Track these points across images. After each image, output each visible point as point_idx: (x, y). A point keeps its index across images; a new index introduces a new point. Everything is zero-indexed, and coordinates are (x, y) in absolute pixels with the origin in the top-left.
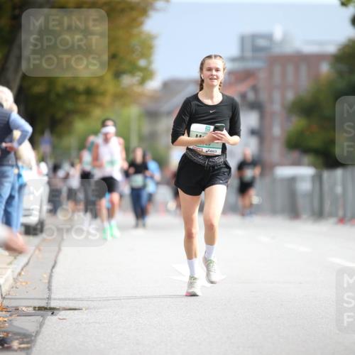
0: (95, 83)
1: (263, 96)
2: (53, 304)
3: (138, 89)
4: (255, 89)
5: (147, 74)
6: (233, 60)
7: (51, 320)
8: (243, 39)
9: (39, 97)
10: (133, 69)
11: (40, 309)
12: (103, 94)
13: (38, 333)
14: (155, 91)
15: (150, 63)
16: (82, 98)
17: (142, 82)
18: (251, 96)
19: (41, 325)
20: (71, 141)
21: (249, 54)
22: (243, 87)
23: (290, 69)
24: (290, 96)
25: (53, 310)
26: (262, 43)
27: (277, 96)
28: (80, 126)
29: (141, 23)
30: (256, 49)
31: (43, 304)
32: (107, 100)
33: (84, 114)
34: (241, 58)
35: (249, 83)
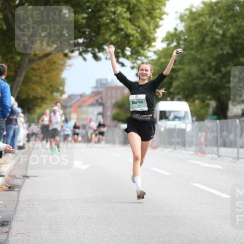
0: (44, 95)
1: (104, 101)
2: (28, 175)
3: (59, 98)
4: (101, 98)
5: (63, 92)
6: (94, 88)
7: (27, 180)
8: (97, 81)
9: (24, 100)
10: (58, 90)
11: (24, 176)
12: (47, 99)
13: (22, 185)
14: (65, 99)
15: (64, 88)
16: (39, 101)
17: (61, 95)
18: (100, 101)
19: (24, 182)
20: (35, 116)
21: (99, 85)
22: (97, 98)
23: (114, 91)
24: (114, 101)
25: (28, 177)
26: (104, 82)
27: (109, 101)
28: (38, 111)
29: (61, 74)
30: (102, 84)
31: (24, 175)
32: (48, 102)
33: (40, 106)
34: (96, 87)
35: (99, 96)
